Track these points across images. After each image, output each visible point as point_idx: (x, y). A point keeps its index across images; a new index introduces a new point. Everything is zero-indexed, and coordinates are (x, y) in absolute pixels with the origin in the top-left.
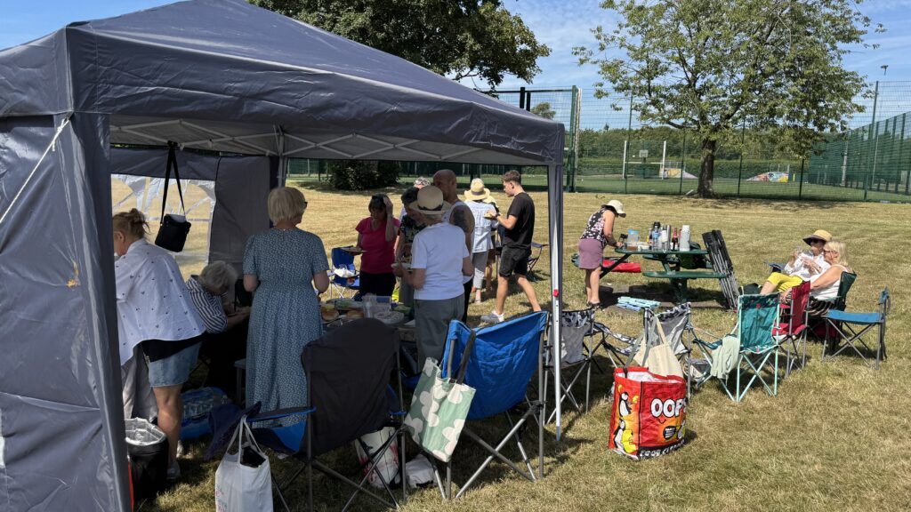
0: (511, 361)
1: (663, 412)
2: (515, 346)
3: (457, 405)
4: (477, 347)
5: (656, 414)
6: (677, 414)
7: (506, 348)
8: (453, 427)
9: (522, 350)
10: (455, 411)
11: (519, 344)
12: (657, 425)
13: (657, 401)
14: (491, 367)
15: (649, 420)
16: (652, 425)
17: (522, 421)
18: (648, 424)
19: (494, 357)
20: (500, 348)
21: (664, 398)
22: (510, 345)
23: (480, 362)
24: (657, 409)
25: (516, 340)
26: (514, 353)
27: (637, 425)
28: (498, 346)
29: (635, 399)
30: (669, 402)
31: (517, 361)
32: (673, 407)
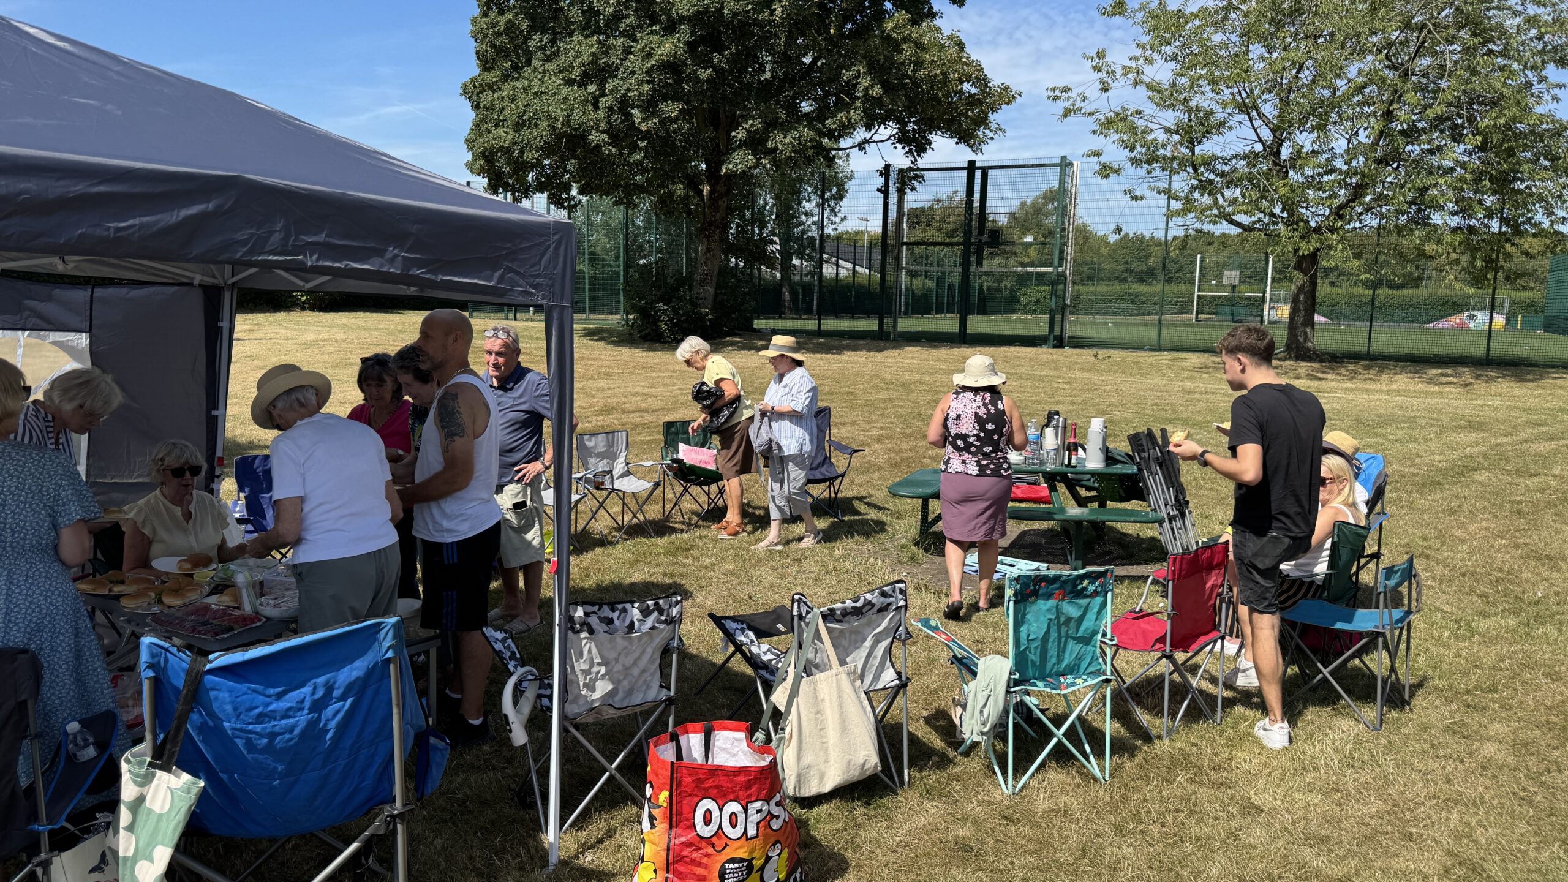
0: (312, 724)
1: (720, 827)
2: (320, 693)
3: (160, 816)
4: (213, 694)
5: (706, 831)
6: (752, 832)
7: (294, 696)
8: (152, 861)
9: (343, 698)
10: (156, 830)
11: (329, 688)
12: (708, 855)
13: (707, 804)
14: (261, 735)
15: (688, 844)
16: (695, 855)
17: (355, 846)
18: (686, 852)
19: (261, 715)
20: (279, 696)
21: (722, 800)
22: (307, 690)
23: (226, 724)
24: (707, 822)
25: (321, 680)
26: (318, 706)
27: (664, 854)
28: (272, 691)
29: (664, 795)
30: (733, 807)
31: (333, 724)
32: (741, 818)
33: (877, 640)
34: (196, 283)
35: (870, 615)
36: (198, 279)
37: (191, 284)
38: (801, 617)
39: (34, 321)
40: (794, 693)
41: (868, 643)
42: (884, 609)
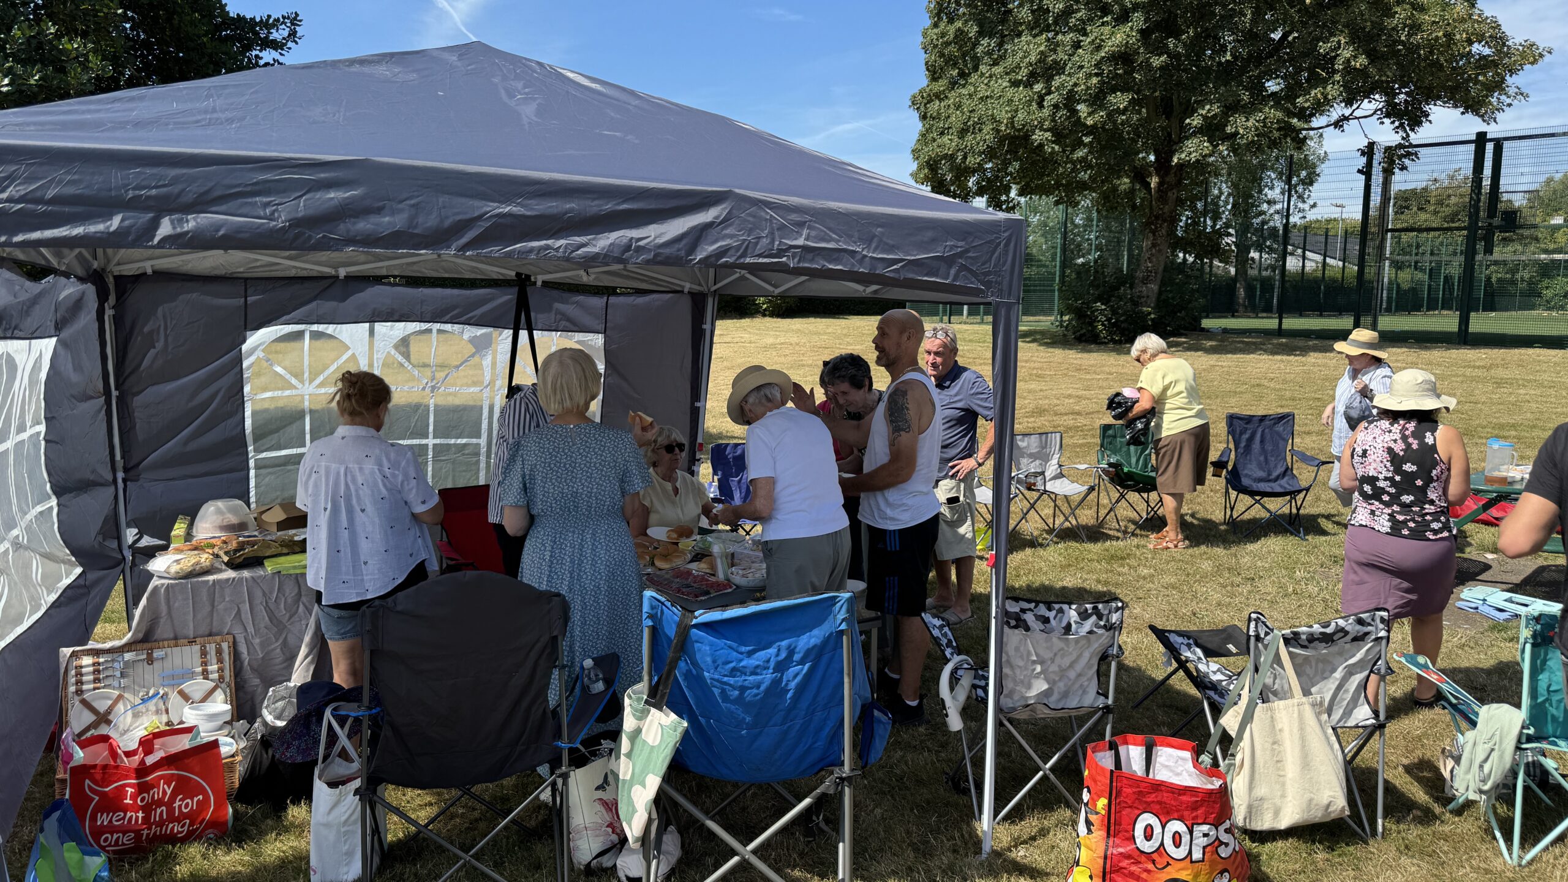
0: (776, 682)
1: (1162, 844)
2: (783, 655)
3: (653, 747)
4: (697, 645)
5: (1147, 847)
6: (1197, 855)
7: (762, 655)
8: (644, 786)
9: (802, 662)
10: (648, 760)
11: (791, 652)
12: (1148, 871)
13: (1147, 819)
14: (734, 688)
15: (1127, 856)
16: (1134, 868)
17: (807, 801)
18: (1125, 863)
19: (734, 669)
20: (750, 654)
21: (1165, 815)
22: (772, 651)
23: (706, 674)
24: (1148, 836)
25: (784, 643)
26: (781, 667)
27: (1101, 861)
28: (743, 649)
29: (1102, 803)
30: (1176, 826)
31: (793, 685)
32: (1186, 839)
33: (1350, 672)
34: (686, 290)
35: (1343, 644)
36: (687, 286)
37: (682, 292)
38: (1258, 638)
39: (563, 323)
40: (1247, 718)
41: (1338, 674)
42: (1359, 639)
